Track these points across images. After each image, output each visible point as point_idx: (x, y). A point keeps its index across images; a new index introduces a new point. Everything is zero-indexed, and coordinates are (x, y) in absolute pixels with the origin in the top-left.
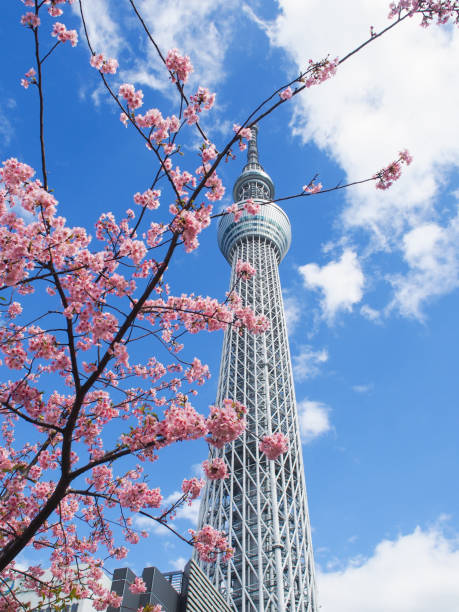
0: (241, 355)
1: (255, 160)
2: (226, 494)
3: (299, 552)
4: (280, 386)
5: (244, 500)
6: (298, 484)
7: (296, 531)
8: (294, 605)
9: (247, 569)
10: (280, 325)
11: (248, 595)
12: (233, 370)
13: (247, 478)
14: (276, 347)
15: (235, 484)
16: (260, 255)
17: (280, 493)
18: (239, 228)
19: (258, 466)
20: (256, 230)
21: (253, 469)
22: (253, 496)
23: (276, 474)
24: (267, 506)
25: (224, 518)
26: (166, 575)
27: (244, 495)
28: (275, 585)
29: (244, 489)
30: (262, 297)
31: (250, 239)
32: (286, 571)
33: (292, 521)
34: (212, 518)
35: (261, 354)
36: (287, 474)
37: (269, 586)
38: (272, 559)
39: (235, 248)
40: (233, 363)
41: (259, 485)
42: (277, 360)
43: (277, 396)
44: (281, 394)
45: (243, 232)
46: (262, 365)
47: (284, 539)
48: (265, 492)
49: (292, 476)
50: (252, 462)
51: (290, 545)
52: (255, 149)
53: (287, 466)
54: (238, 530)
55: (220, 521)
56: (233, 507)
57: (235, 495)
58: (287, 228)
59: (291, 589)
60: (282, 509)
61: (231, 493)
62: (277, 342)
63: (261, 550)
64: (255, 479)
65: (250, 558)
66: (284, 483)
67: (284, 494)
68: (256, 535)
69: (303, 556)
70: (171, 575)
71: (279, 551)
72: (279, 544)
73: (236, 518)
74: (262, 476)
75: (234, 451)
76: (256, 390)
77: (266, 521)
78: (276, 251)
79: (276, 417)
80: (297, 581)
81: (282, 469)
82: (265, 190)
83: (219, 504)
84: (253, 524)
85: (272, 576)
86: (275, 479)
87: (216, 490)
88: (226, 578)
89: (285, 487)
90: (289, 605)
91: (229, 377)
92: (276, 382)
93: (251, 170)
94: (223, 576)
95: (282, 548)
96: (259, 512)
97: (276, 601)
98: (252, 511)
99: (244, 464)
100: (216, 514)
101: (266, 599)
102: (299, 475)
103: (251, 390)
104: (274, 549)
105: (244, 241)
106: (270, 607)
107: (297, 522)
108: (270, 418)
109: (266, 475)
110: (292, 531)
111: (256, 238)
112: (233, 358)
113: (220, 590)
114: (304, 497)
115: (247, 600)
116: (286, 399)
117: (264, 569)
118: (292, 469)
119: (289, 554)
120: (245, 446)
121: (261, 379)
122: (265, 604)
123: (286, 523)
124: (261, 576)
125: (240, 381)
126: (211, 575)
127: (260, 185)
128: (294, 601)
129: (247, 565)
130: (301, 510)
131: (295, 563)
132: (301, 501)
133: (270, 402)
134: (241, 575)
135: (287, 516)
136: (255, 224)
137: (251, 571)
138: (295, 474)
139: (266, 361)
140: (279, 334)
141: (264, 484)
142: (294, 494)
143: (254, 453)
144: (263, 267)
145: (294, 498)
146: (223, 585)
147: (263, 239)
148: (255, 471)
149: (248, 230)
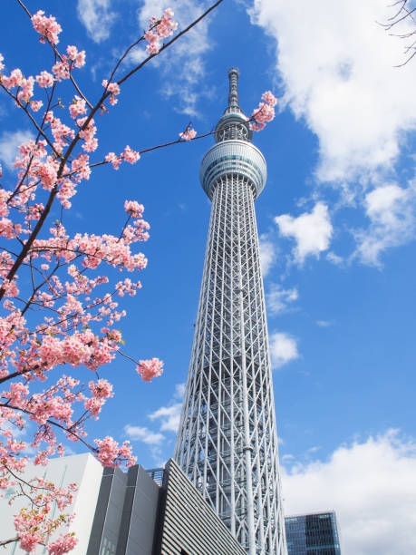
0: (219, 282)
1: (235, 104)
2: (204, 403)
3: (267, 454)
4: (253, 310)
5: (219, 409)
6: (267, 395)
7: (264, 435)
8: (260, 498)
9: (220, 468)
10: (255, 256)
11: (222, 489)
12: (211, 295)
13: (223, 390)
14: (251, 275)
15: (212, 394)
16: (238, 191)
17: (251, 403)
18: (219, 167)
19: (232, 379)
20: (234, 168)
21: (227, 382)
22: (227, 405)
23: (248, 387)
24: (240, 414)
25: (202, 424)
26: (149, 471)
27: (220, 404)
28: (245, 481)
29: (219, 400)
30: (239, 230)
31: (229, 177)
32: (254, 469)
33: (261, 427)
34: (191, 423)
35: (236, 281)
36: (258, 387)
37: (239, 482)
38: (242, 459)
39: (216, 185)
40: (212, 289)
41: (232, 396)
42: (251, 287)
43: (250, 319)
44: (254, 318)
45: (223, 170)
46: (237, 291)
47: (253, 442)
48: (238, 402)
49: (261, 388)
50: (228, 376)
51: (259, 447)
52: (235, 93)
53: (258, 380)
54: (214, 434)
55: (198, 427)
56: (210, 415)
57: (211, 403)
58: (263, 167)
59: (259, 484)
60: (252, 417)
61: (208, 403)
62: (251, 271)
63: (233, 451)
64: (229, 391)
65: (224, 457)
66: (255, 395)
67: (255, 404)
68: (229, 438)
69: (270, 457)
70: (153, 472)
71: (248, 453)
72: (249, 447)
73: (212, 424)
74: (235, 388)
75: (211, 366)
76: (232, 314)
77: (238, 427)
78: (252, 189)
79: (249, 337)
80: (264, 477)
81: (253, 383)
82: (244, 132)
83: (197, 412)
84: (227, 430)
85: (243, 473)
86: (247, 391)
87: (195, 400)
88: (203, 475)
89: (255, 398)
90: (256, 498)
91: (208, 301)
92: (249, 306)
93: (231, 113)
94: (200, 473)
95: (251, 450)
96: (232, 419)
97: (246, 495)
98: (226, 418)
99: (220, 378)
100: (194, 420)
101: (237, 493)
102: (268, 388)
103: (227, 313)
104: (244, 451)
105: (224, 179)
106: (240, 500)
107: (265, 428)
108: (244, 338)
109: (239, 387)
110: (261, 435)
111: (235, 176)
112: (212, 284)
113: (197, 485)
114: (272, 407)
115: (221, 494)
116: (258, 321)
117: (236, 467)
118: (262, 383)
119: (257, 455)
120: (221, 362)
121: (236, 303)
122: (236, 497)
123: (256, 428)
124: (233, 473)
125: (218, 305)
126: (190, 472)
127: (240, 127)
128: (260, 494)
129: (221, 464)
130: (269, 418)
131: (262, 463)
132: (269, 410)
133: (243, 324)
134: (215, 473)
135: (256, 422)
136: (234, 163)
137: (225, 469)
138: (265, 387)
139: (242, 288)
140: (254, 263)
141: (237, 395)
142: (263, 404)
143: (229, 368)
144: (240, 203)
145: (263, 408)
146: (200, 480)
147: (241, 177)
148: (229, 384)
149: (228, 169)
